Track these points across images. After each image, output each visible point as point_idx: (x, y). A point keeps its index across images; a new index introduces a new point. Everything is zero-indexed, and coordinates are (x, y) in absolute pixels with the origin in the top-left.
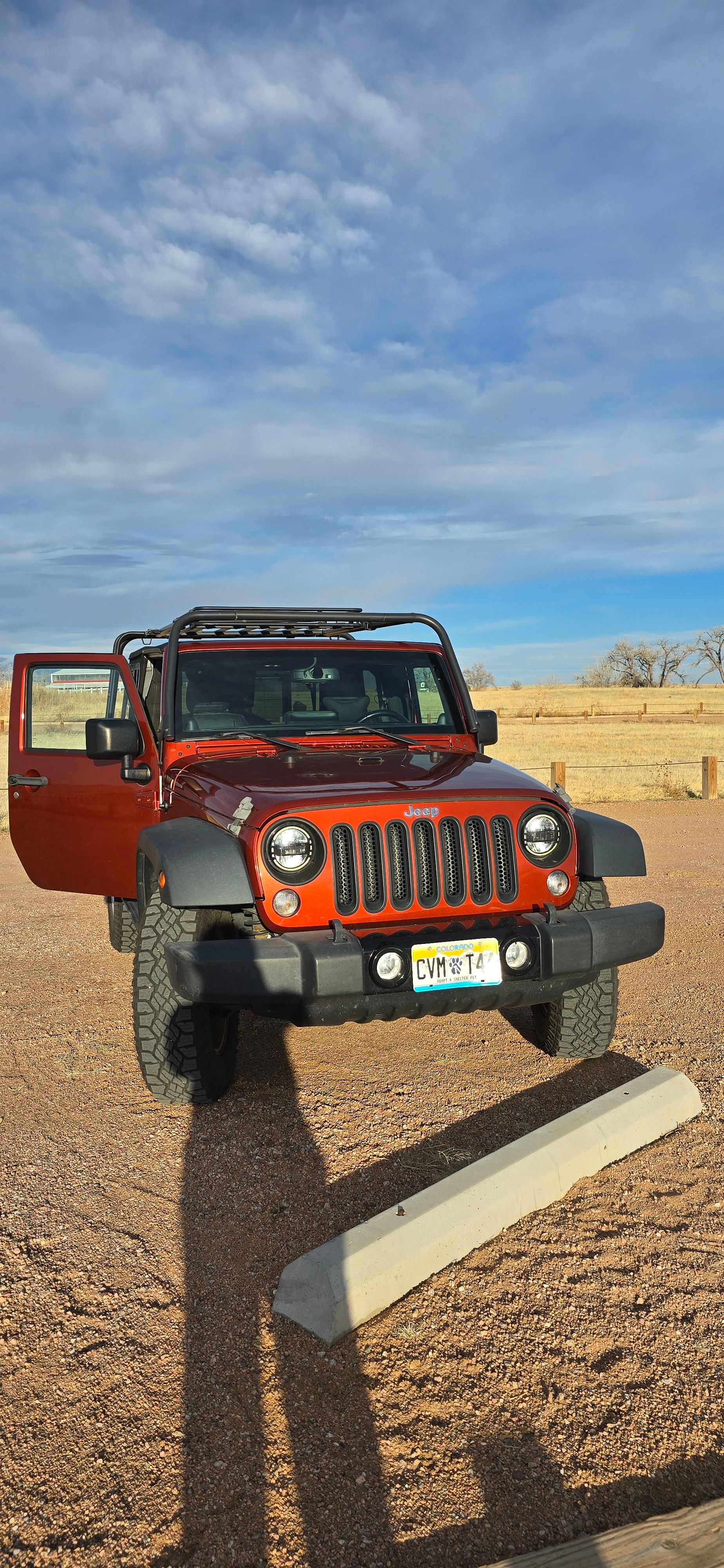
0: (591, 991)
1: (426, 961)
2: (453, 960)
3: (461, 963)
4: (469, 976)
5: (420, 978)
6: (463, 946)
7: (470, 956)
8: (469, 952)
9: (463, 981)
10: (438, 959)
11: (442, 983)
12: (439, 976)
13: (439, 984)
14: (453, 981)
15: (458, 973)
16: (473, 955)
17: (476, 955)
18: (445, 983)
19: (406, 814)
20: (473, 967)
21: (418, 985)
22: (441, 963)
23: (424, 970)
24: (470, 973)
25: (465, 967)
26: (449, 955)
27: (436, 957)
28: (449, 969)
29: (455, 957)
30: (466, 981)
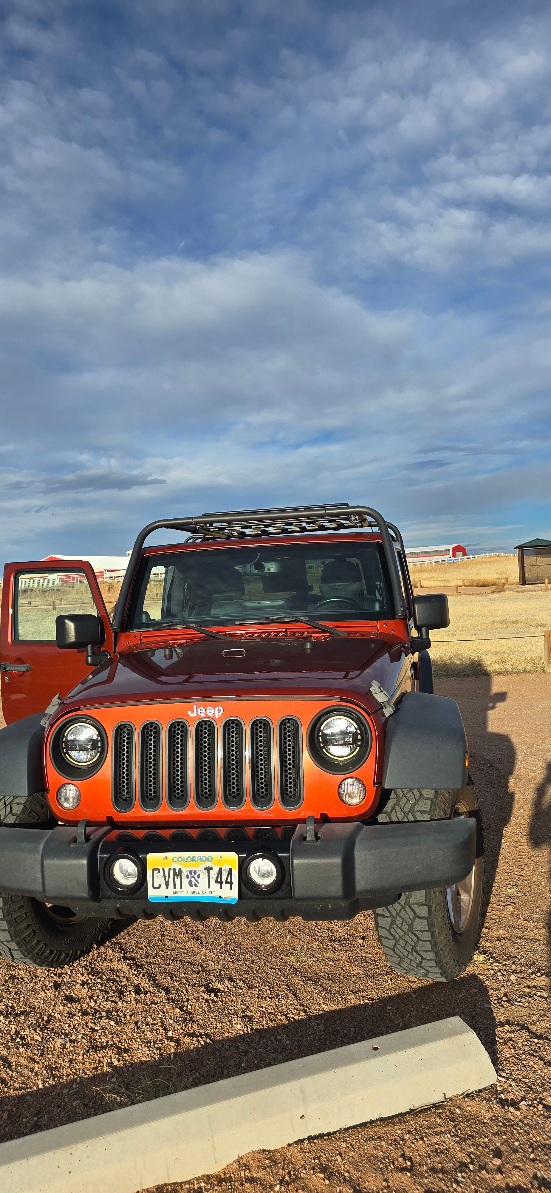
0: (403, 912)
1: (161, 871)
2: (191, 872)
3: (199, 876)
4: (208, 890)
5: (154, 888)
6: (201, 859)
7: (208, 869)
8: (208, 864)
9: (202, 895)
10: (174, 869)
11: (177, 895)
12: (175, 888)
13: (175, 895)
14: (190, 894)
15: (196, 886)
16: (212, 869)
17: (216, 869)
18: (181, 895)
19: (189, 712)
20: (212, 881)
21: (152, 894)
22: (178, 874)
23: (159, 880)
24: (209, 887)
25: (203, 881)
26: (186, 867)
27: (172, 867)
28: (185, 882)
29: (193, 869)
30: (205, 895)
